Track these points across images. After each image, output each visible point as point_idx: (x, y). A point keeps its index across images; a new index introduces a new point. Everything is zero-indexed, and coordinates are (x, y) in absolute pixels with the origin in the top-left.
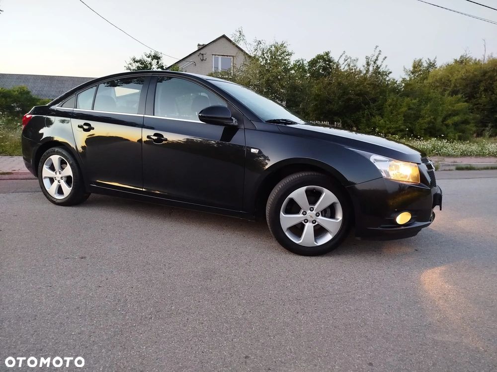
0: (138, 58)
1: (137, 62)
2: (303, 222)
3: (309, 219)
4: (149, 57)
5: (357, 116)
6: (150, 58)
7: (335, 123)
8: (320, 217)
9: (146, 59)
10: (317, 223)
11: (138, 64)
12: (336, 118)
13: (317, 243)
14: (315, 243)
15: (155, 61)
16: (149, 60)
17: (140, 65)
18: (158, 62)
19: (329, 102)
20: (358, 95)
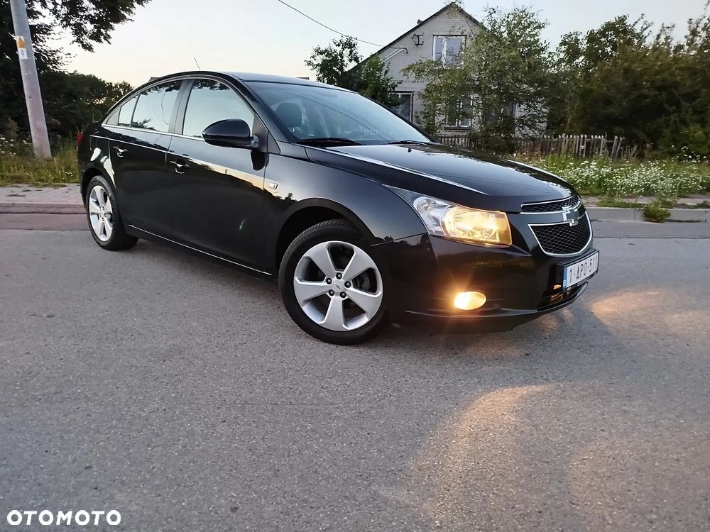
0: (323, 49)
1: (321, 53)
2: (328, 294)
3: (335, 290)
4: (339, 45)
5: (655, 125)
6: (341, 47)
7: (616, 137)
8: (352, 289)
9: (334, 47)
10: (347, 297)
11: (323, 57)
12: (617, 129)
13: (347, 326)
14: (344, 326)
15: (346, 52)
16: (339, 49)
17: (325, 58)
18: (351, 52)
19: (608, 102)
20: (659, 89)
